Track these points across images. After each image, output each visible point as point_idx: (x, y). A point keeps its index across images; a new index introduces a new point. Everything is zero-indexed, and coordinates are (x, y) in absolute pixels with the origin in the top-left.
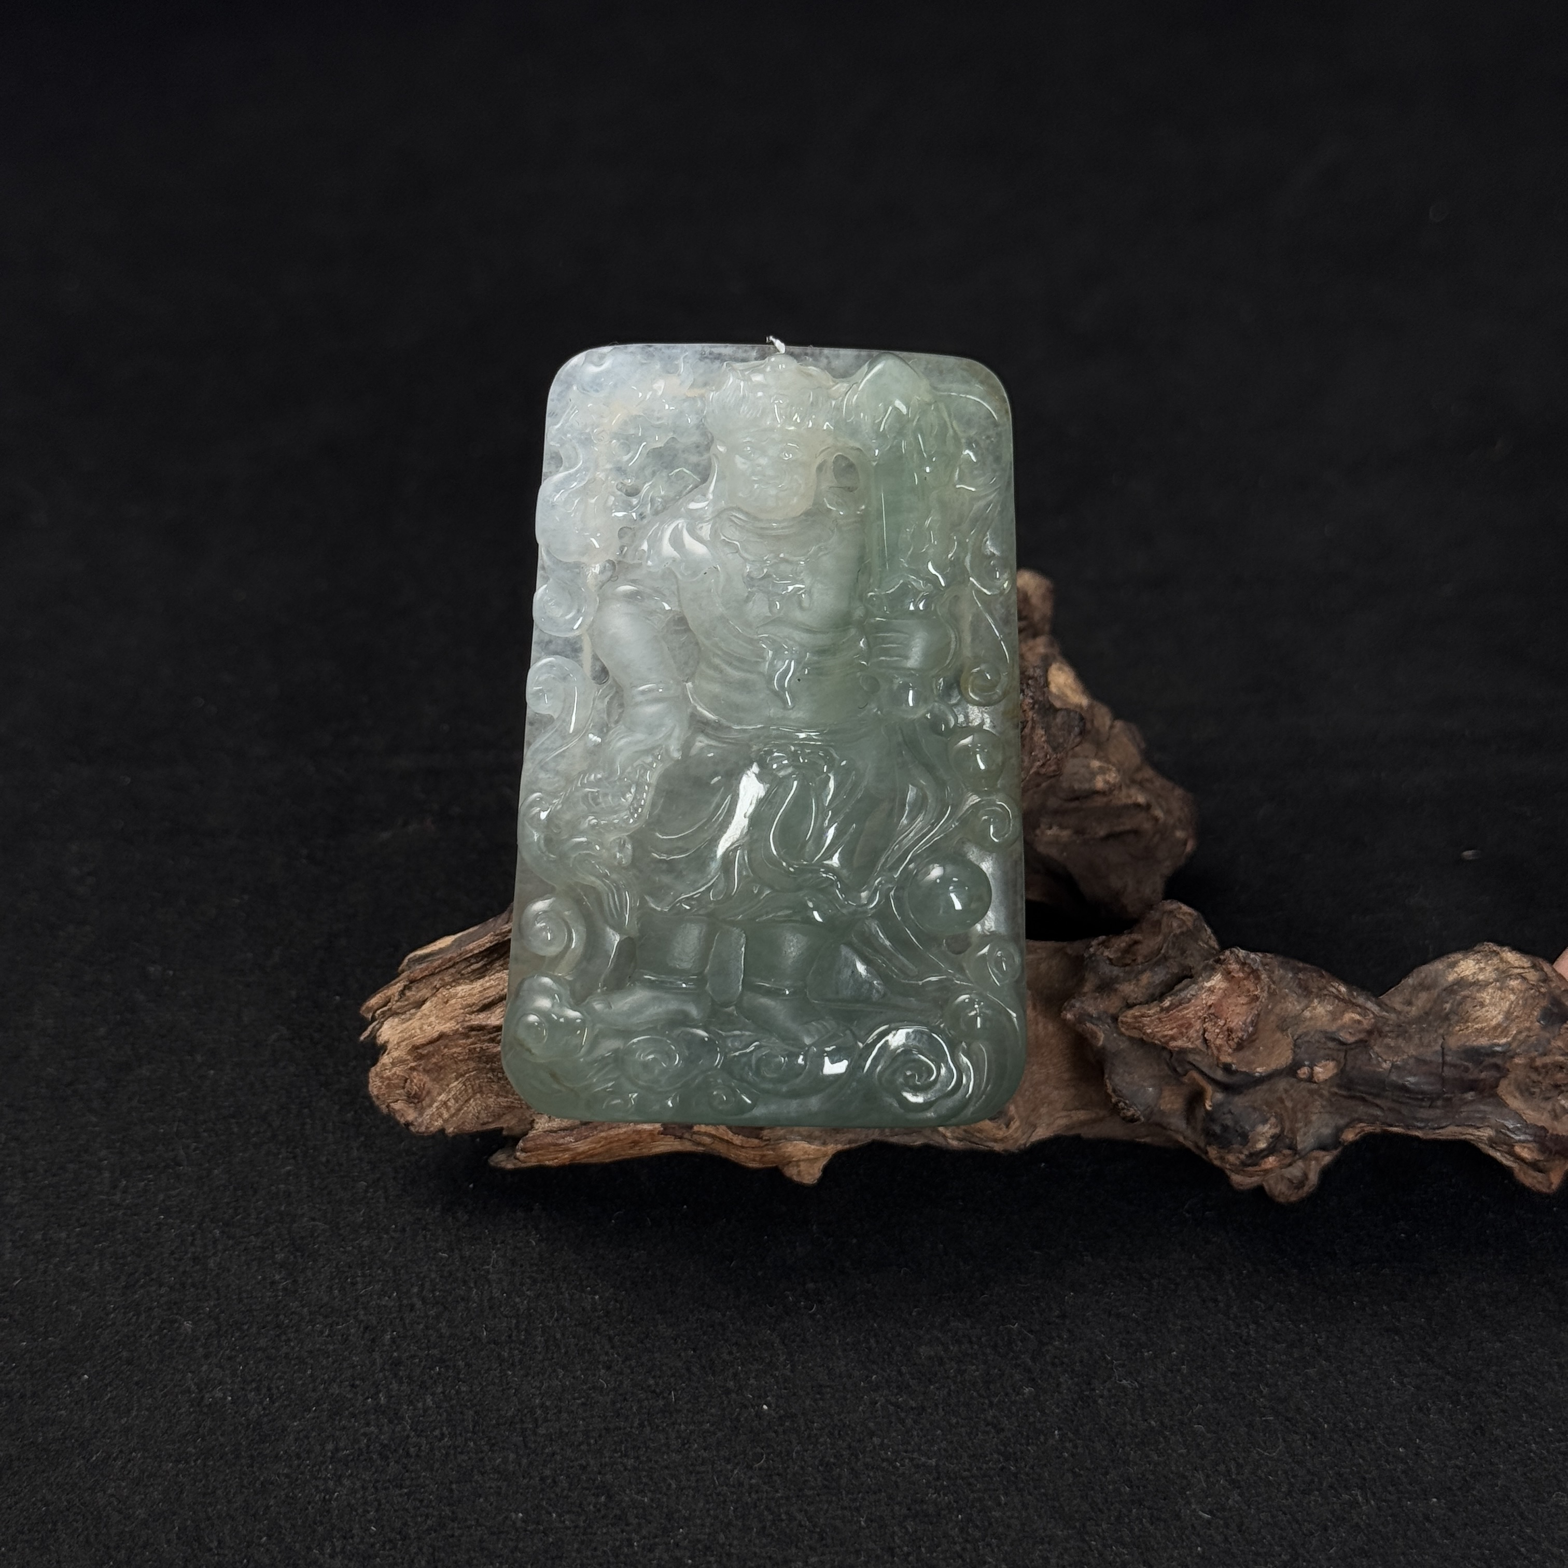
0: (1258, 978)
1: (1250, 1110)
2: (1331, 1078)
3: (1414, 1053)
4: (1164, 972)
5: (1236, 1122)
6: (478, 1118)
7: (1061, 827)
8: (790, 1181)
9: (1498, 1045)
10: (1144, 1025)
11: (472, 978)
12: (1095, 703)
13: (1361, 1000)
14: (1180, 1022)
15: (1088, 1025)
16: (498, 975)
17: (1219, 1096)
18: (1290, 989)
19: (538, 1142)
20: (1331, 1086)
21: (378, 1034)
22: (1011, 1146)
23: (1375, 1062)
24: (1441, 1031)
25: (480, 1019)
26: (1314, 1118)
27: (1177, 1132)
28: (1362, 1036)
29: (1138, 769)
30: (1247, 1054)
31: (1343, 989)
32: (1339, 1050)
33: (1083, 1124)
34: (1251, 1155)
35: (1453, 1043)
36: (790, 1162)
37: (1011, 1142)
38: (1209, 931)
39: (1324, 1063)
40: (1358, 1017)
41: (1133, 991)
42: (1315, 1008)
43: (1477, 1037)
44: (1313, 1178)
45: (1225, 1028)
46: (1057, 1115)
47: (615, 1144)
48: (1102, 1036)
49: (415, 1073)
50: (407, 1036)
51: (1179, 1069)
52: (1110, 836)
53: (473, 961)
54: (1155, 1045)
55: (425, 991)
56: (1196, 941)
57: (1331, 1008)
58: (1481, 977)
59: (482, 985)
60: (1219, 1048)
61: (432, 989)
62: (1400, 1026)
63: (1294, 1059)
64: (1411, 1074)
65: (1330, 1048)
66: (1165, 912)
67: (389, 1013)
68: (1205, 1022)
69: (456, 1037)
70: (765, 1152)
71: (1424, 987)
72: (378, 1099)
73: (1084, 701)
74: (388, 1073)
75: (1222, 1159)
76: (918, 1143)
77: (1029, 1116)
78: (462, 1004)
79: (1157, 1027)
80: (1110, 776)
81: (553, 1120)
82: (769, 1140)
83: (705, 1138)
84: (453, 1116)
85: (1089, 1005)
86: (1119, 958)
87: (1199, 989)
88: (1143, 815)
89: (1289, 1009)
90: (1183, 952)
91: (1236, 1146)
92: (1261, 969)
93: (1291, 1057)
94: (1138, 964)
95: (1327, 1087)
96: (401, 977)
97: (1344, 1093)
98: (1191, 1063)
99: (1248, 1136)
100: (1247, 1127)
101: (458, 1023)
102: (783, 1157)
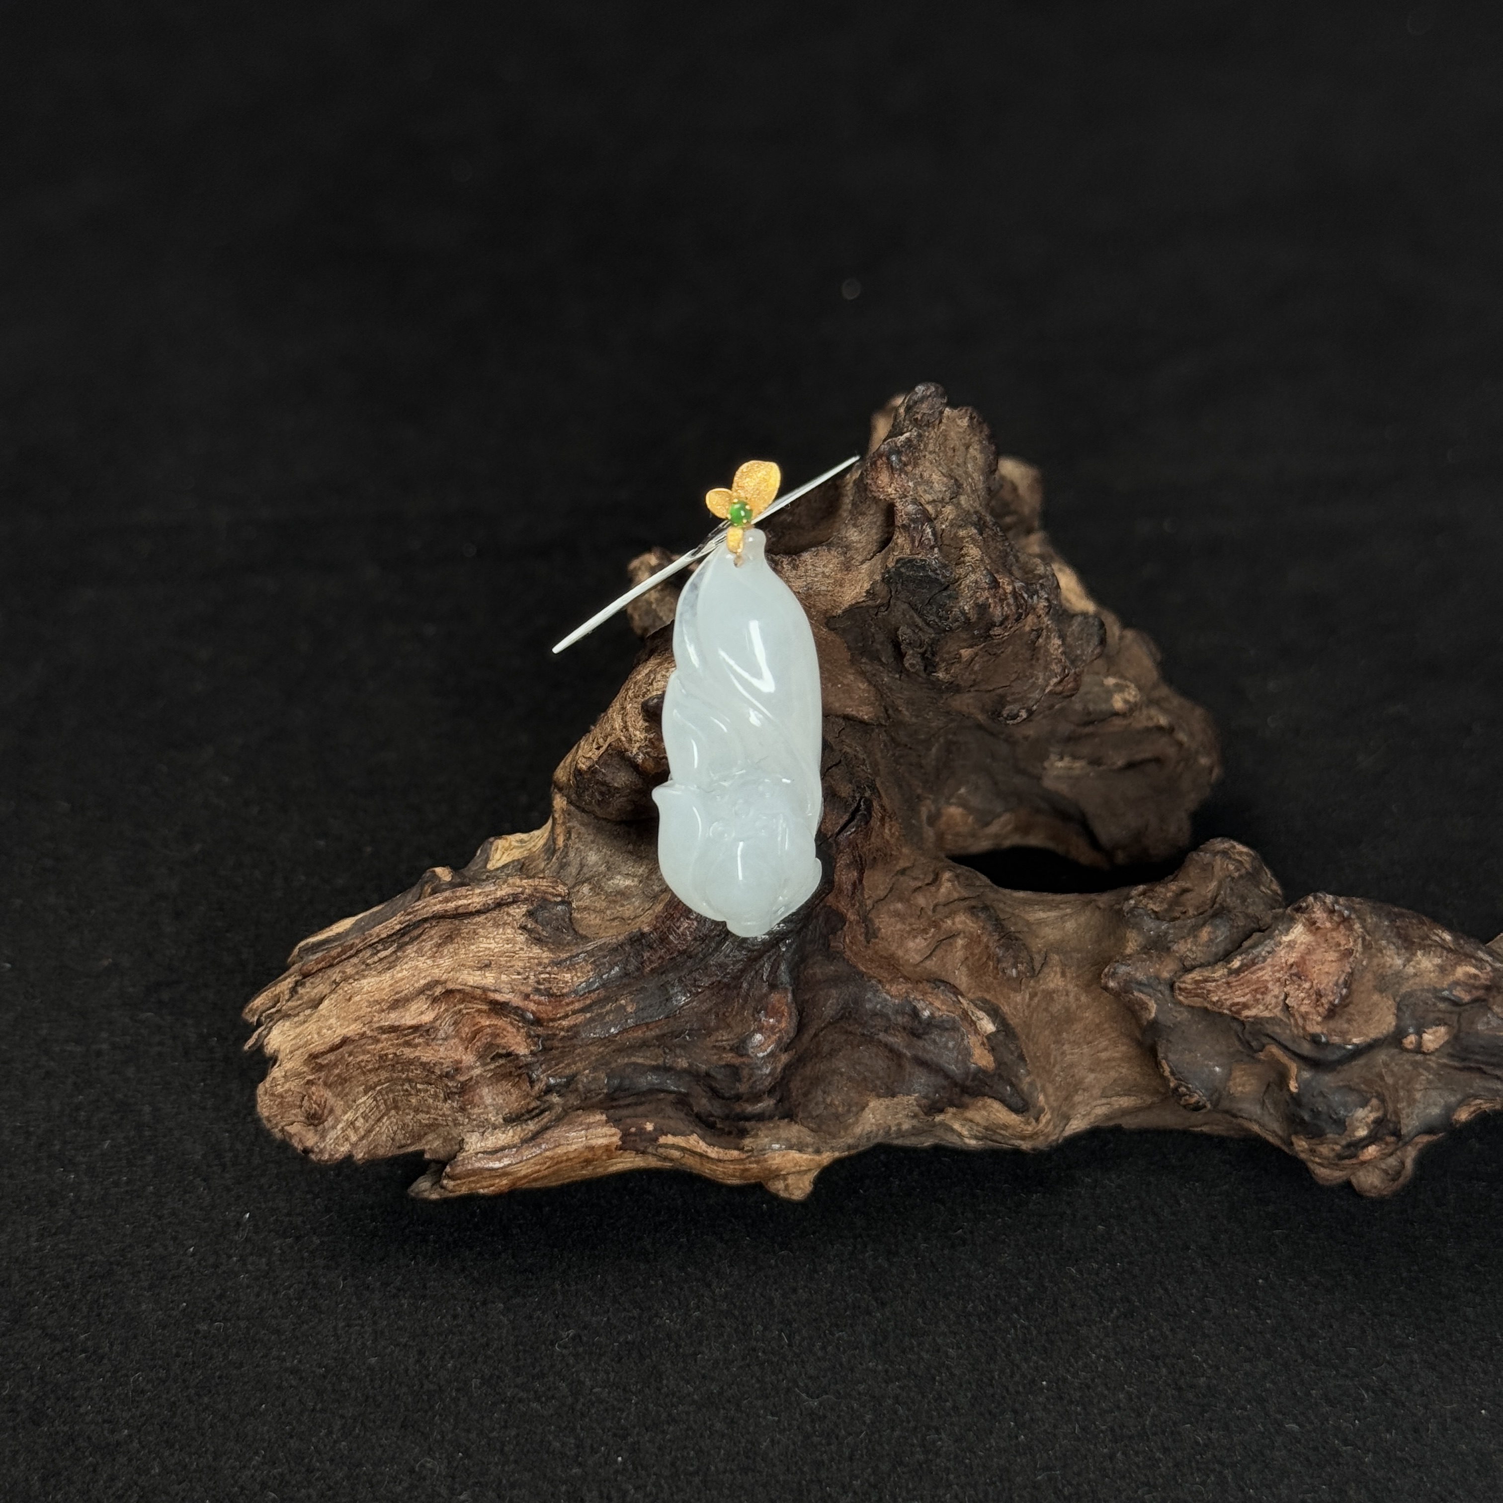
0: (1351, 929)
1: (1344, 1090)
2: (1442, 1046)
4: (1228, 926)
5: (1329, 1107)
6: (393, 1139)
7: (1075, 757)
8: (775, 1197)
10: (1209, 991)
11: (380, 967)
12: (1102, 609)
13: (1468, 948)
14: (1254, 987)
15: (1136, 993)
16: (411, 964)
17: (1306, 1075)
18: (1387, 940)
19: (469, 1167)
20: (1441, 1056)
21: (266, 1041)
22: (1041, 1143)
25: (392, 1018)
26: (1418, 1096)
27: (1250, 1119)
28: (1480, 993)
29: (1155, 686)
30: (1341, 1024)
31: (1448, 937)
32: (1451, 1013)
33: (1125, 1112)
34: (1349, 1145)
36: (778, 1176)
37: (1041, 1138)
38: (1269, 872)
39: (1434, 1028)
40: (1473, 971)
41: (1191, 950)
42: (1418, 963)
44: (1409, 1163)
45: (1312, 991)
46: (1094, 1103)
47: (563, 1165)
48: (1153, 1007)
49: (314, 1088)
50: (301, 1043)
51: (1254, 1044)
52: (1131, 766)
53: (380, 947)
54: (1224, 1015)
55: (321, 986)
57: (1438, 961)
59: (393, 977)
60: (1304, 1017)
61: (331, 985)
63: (1397, 1026)
65: (1439, 1011)
66: (1215, 853)
67: (277, 1016)
68: (1285, 985)
69: (364, 1041)
70: (747, 1166)
72: (270, 1121)
73: (1089, 606)
74: (279, 1089)
75: (1312, 1151)
76: (926, 1144)
77: (1060, 1106)
78: (368, 1001)
79: (1224, 992)
80: (1130, 694)
81: (487, 1138)
82: (752, 1151)
83: (673, 1151)
84: (362, 1138)
85: (1137, 969)
86: (1166, 910)
87: (1277, 946)
88: (1164, 740)
89: (1388, 964)
90: (1243, 899)
91: (1330, 1136)
92: (1353, 916)
93: (1394, 1024)
94: (1189, 918)
95: (1433, 1058)
96: (292, 970)
97: (1456, 1064)
98: (1268, 1036)
99: (1345, 1122)
100: (1342, 1112)
101: (364, 1025)
102: (769, 1170)
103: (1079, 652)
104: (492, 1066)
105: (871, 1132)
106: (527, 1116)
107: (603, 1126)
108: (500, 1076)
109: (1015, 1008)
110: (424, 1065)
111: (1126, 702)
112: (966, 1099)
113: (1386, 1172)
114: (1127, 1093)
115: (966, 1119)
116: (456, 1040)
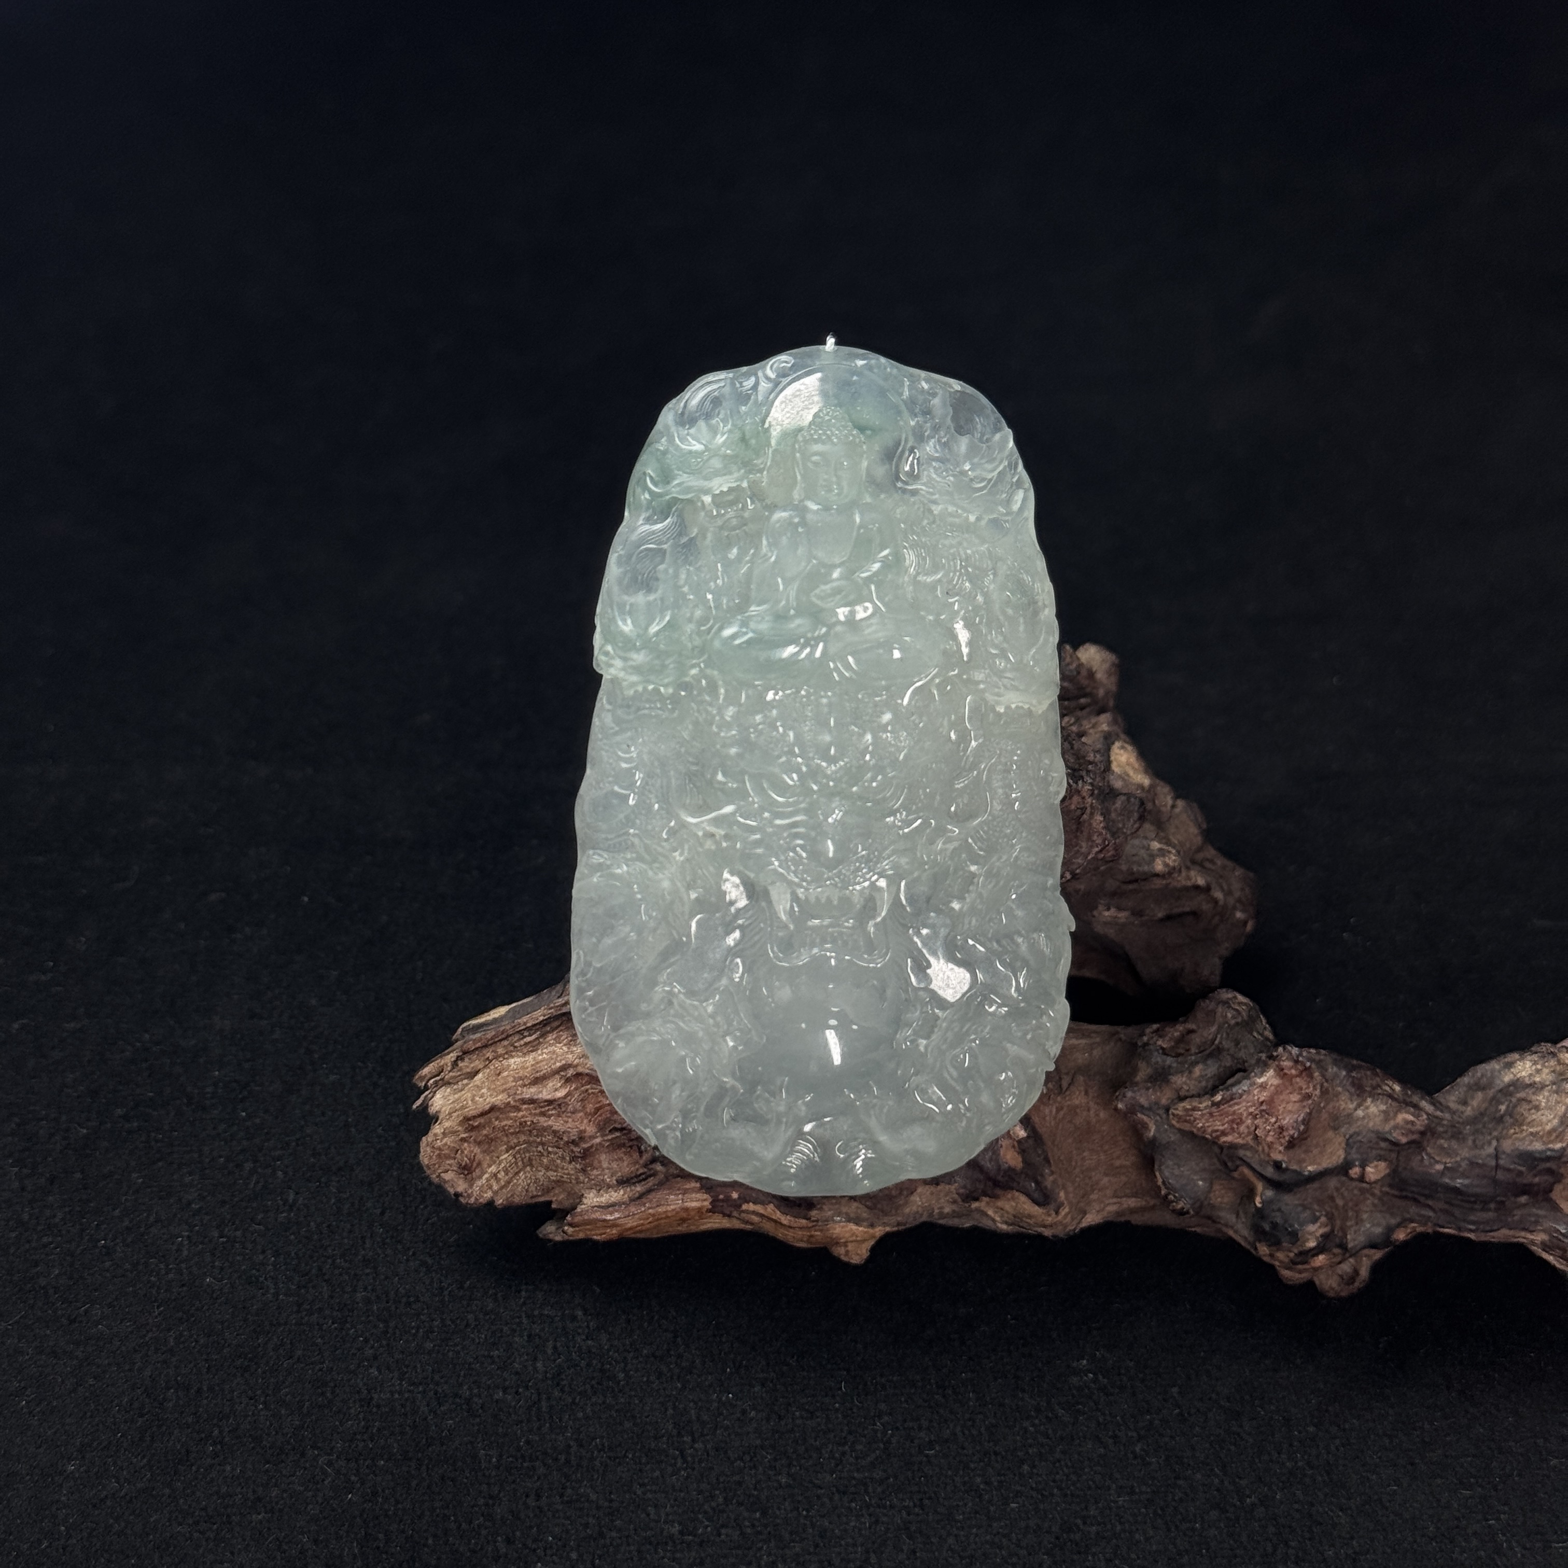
0: (1311, 1076)
1: (1300, 1209)
2: (1383, 1178)
3: (1467, 1155)
4: (1217, 1066)
5: (1286, 1221)
6: (527, 1191)
7: (1119, 909)
8: (837, 1261)
9: (1553, 1150)
10: (1195, 1119)
11: (524, 1050)
12: (1158, 781)
13: (1415, 1099)
14: (1231, 1117)
15: (1139, 1115)
16: (550, 1049)
17: (1270, 1193)
18: (1343, 1087)
19: (586, 1217)
20: (1382, 1186)
21: (430, 1103)
22: (1059, 1231)
23: (1426, 1162)
24: (1495, 1134)
25: (531, 1092)
26: (1365, 1216)
27: (1226, 1225)
28: (1415, 1137)
29: (1199, 850)
30: (1298, 1152)
31: (1397, 1088)
32: (1391, 1151)
33: (1133, 1211)
34: (1300, 1253)
35: (1507, 1145)
36: (839, 1243)
37: (1060, 1228)
38: (1264, 1021)
39: (1376, 1163)
40: (1411, 1118)
41: (1185, 1083)
42: (1367, 1108)
43: (1532, 1142)
44: (1364, 1272)
45: (1276, 1126)
46: (1107, 1202)
47: (663, 1221)
48: (1153, 1128)
49: (466, 1144)
50: (458, 1107)
51: (1229, 1164)
52: (1169, 918)
53: (526, 1034)
54: (1206, 1139)
55: (477, 1062)
56: (1252, 1034)
57: (1383, 1107)
58: (1537, 1079)
59: (534, 1059)
60: (1270, 1146)
61: (484, 1061)
62: (1454, 1126)
63: (1345, 1158)
64: (1464, 1175)
65: (1381, 1149)
66: (1219, 1002)
67: (441, 1083)
68: (1255, 1117)
69: (508, 1109)
70: (813, 1233)
71: (1478, 1087)
72: (429, 1168)
73: (1146, 781)
74: (439, 1143)
75: (1272, 1255)
76: (967, 1225)
77: (1079, 1202)
78: (514, 1077)
79: (1207, 1121)
80: (1170, 859)
81: (602, 1196)
82: (817, 1221)
83: (753, 1217)
84: (502, 1188)
85: (1141, 1095)
86: (1172, 1048)
87: (1251, 1085)
88: (1202, 897)
89: (1342, 1107)
90: (1237, 1043)
91: (1285, 1244)
92: (1313, 1066)
93: (1343, 1157)
94: (1191, 1055)
95: (1378, 1186)
96: (455, 1046)
97: (1396, 1193)
98: (1241, 1159)
99: (1297, 1234)
100: (1296, 1226)
101: (509, 1096)
102: (831, 1238)
103: (1120, 825)
104: (610, 1137)
105: (918, 1212)
106: (636, 1180)
107: (697, 1192)
108: (615, 1146)
109: (1044, 1118)
110: (555, 1133)
111: (1166, 865)
112: (998, 1192)
113: (1341, 1276)
114: (1135, 1195)
115: (997, 1208)
116: (581, 1114)
